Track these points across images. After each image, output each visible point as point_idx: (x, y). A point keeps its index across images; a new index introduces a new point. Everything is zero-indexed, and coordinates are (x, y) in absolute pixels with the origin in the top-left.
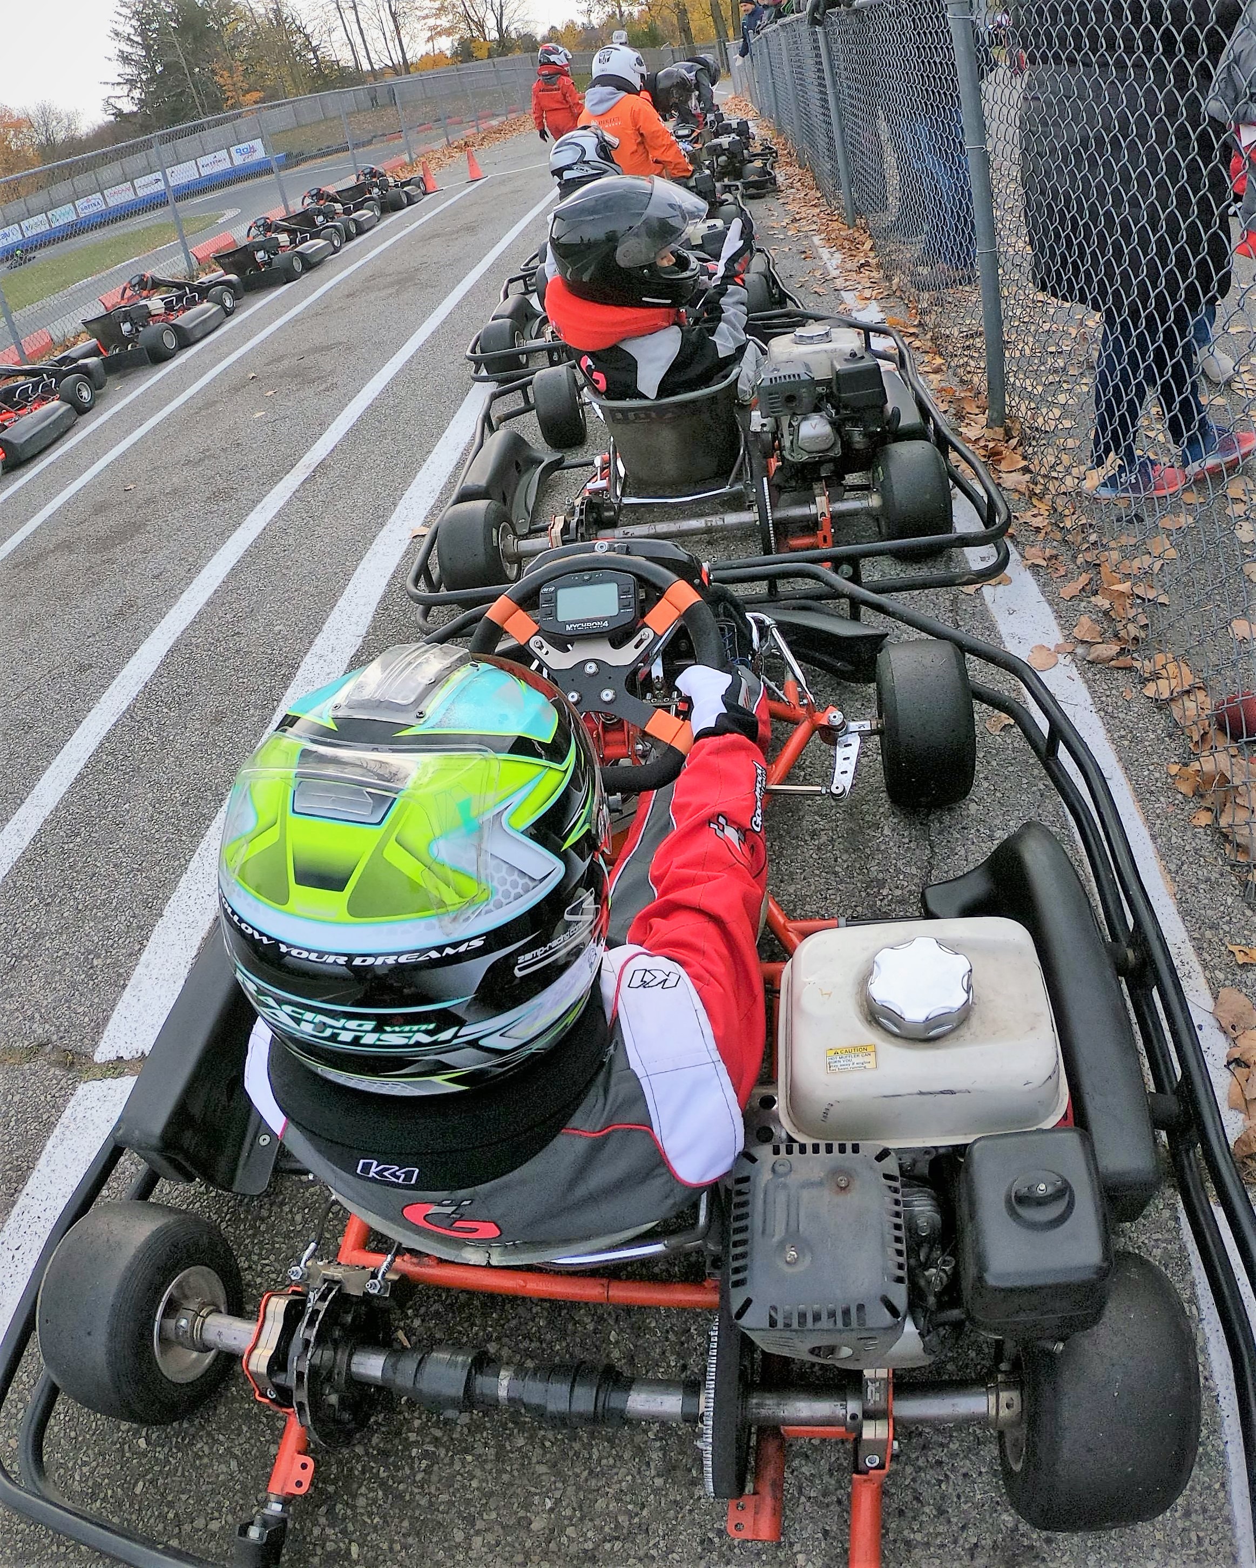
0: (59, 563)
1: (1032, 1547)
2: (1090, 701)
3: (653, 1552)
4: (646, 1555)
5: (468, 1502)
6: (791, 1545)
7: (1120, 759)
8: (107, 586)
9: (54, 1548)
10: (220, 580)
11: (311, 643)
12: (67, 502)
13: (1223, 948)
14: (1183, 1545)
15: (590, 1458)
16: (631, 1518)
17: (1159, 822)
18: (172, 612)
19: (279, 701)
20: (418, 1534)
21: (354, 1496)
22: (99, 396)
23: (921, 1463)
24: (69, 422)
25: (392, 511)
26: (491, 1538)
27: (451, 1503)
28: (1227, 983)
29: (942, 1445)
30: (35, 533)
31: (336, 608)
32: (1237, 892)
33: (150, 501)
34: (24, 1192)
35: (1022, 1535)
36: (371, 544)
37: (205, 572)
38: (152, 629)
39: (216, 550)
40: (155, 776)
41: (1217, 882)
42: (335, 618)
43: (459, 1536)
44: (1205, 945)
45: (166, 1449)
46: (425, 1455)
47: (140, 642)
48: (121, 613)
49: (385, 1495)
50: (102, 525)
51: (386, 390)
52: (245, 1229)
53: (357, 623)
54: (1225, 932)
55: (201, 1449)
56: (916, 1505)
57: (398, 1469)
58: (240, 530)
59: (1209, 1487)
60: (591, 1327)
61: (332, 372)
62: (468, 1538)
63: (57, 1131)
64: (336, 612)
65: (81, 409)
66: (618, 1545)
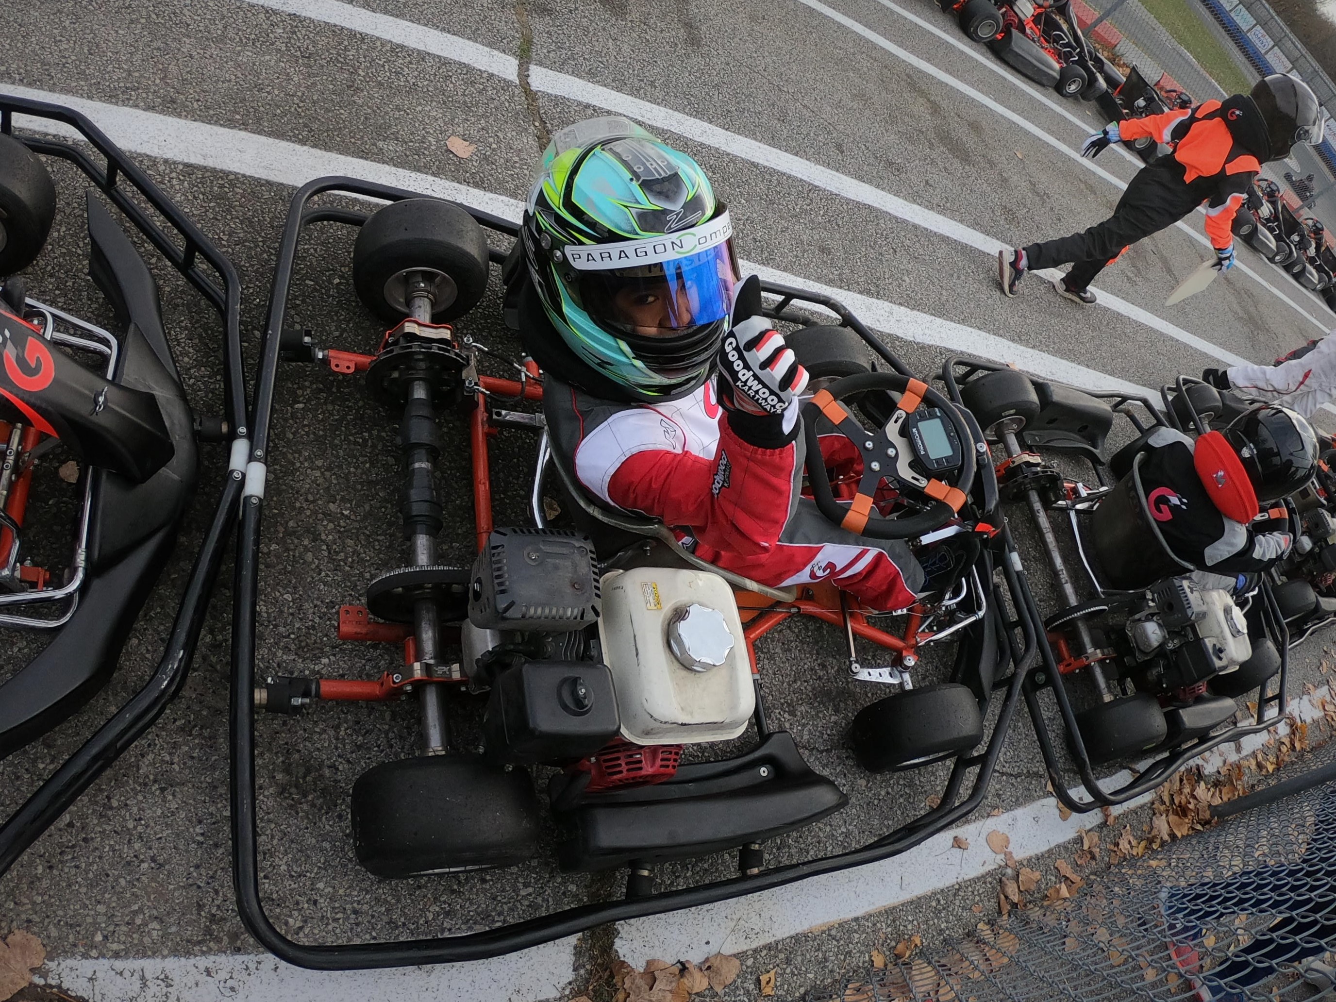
0: (920, 107)
1: (336, 806)
2: (966, 878)
3: (323, 574)
4: (321, 570)
5: (340, 467)
6: (334, 655)
7: (919, 898)
8: (910, 148)
9: (260, 239)
10: (936, 230)
11: (900, 304)
12: (973, 100)
13: (771, 966)
14: (334, 908)
15: (378, 535)
16: (343, 560)
17: (870, 925)
18: (901, 200)
19: (849, 290)
20: (316, 440)
21: (332, 403)
22: (1076, 99)
23: (391, 735)
24: (1045, 82)
25: (1027, 346)
26: (320, 481)
27: (338, 457)
28: (744, 967)
29: (403, 748)
30: (941, 83)
31: (933, 318)
32: (818, 982)
33: (992, 164)
34: (469, 188)
35: (344, 799)
36: (995, 334)
37: (941, 218)
38: (883, 189)
39: (961, 221)
40: (770, 215)
41: (825, 967)
42: (924, 318)
43: (319, 463)
44: (772, 952)
45: (336, 295)
46: (365, 441)
47: (870, 182)
48: (891, 164)
49: (336, 420)
50: (961, 132)
51: (1140, 325)
52: (481, 323)
53: (924, 334)
54: (785, 969)
55: (342, 315)
56: (363, 732)
57: (354, 426)
58: (982, 236)
59: (373, 928)
60: (460, 531)
61: (1147, 280)
62: (319, 468)
63: (512, 201)
64: (928, 318)
65: (1059, 87)
66: (326, 554)
